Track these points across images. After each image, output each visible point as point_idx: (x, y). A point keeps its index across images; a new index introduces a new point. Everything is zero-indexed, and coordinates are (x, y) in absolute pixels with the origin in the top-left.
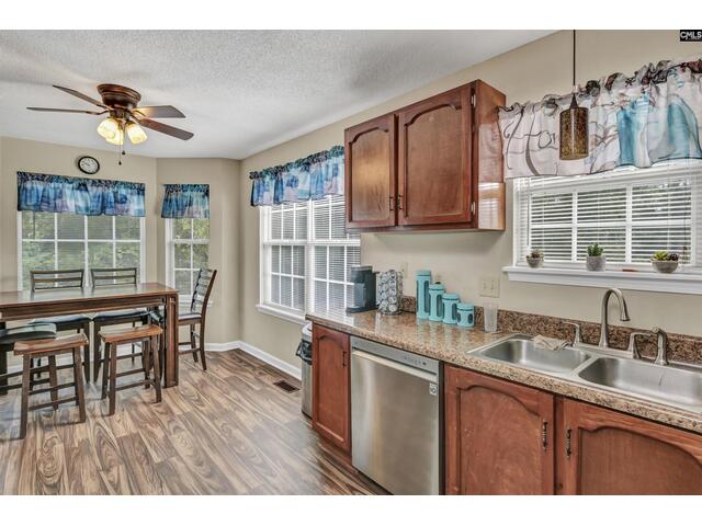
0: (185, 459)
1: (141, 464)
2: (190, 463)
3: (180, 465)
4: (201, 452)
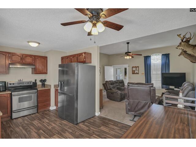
0: (33, 132)
1: (45, 130)
2: (32, 131)
3: (34, 130)
4: (29, 133)
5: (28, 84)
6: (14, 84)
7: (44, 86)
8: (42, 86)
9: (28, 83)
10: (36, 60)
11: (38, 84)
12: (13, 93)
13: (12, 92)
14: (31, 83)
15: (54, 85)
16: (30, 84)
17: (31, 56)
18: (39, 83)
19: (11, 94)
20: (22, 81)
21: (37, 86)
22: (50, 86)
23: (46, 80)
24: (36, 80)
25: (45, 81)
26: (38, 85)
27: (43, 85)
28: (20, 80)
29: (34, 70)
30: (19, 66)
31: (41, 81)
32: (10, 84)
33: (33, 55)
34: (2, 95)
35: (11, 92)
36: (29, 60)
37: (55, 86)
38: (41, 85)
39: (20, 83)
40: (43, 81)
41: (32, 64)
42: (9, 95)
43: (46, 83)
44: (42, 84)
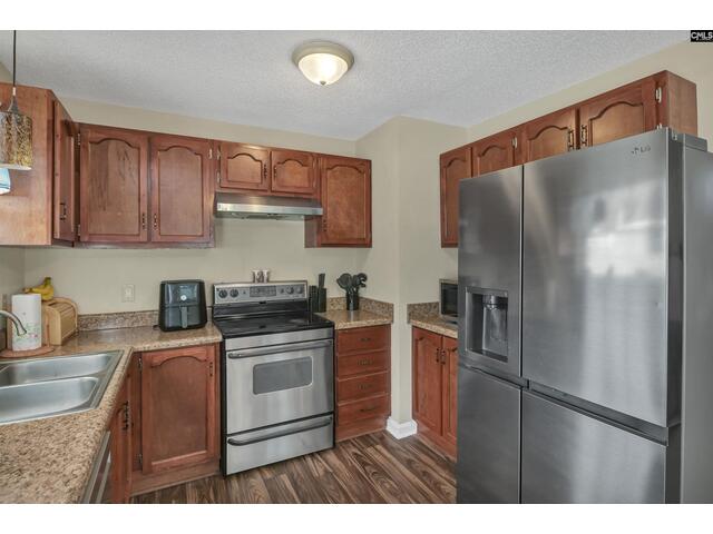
5: (291, 297)
6: (235, 293)
7: (356, 307)
8: (348, 309)
9: (292, 292)
10: (324, 175)
11: (330, 295)
12: (230, 344)
13: (224, 338)
14: (302, 292)
15: (410, 306)
16: (300, 296)
17: (302, 158)
18: (335, 293)
19: (222, 344)
20: (268, 281)
21: (329, 307)
22: (388, 308)
23: (365, 279)
24: (322, 277)
25: (361, 279)
26: (332, 299)
27: (354, 302)
28: (262, 274)
29: (315, 229)
30: (256, 207)
31: (344, 281)
32: (223, 294)
33: (311, 154)
34: (186, 352)
35: (220, 338)
36: (294, 177)
37: (415, 311)
38: (344, 302)
39: (260, 290)
40: (353, 284)
41: (309, 200)
42: (212, 350)
43: (364, 293)
44: (348, 295)
